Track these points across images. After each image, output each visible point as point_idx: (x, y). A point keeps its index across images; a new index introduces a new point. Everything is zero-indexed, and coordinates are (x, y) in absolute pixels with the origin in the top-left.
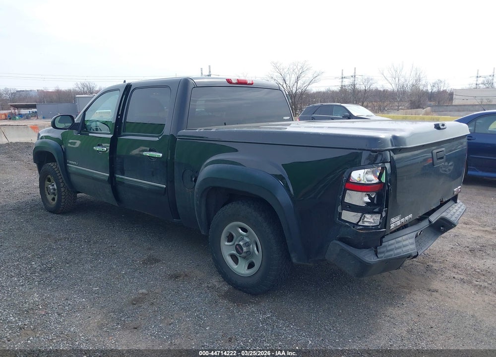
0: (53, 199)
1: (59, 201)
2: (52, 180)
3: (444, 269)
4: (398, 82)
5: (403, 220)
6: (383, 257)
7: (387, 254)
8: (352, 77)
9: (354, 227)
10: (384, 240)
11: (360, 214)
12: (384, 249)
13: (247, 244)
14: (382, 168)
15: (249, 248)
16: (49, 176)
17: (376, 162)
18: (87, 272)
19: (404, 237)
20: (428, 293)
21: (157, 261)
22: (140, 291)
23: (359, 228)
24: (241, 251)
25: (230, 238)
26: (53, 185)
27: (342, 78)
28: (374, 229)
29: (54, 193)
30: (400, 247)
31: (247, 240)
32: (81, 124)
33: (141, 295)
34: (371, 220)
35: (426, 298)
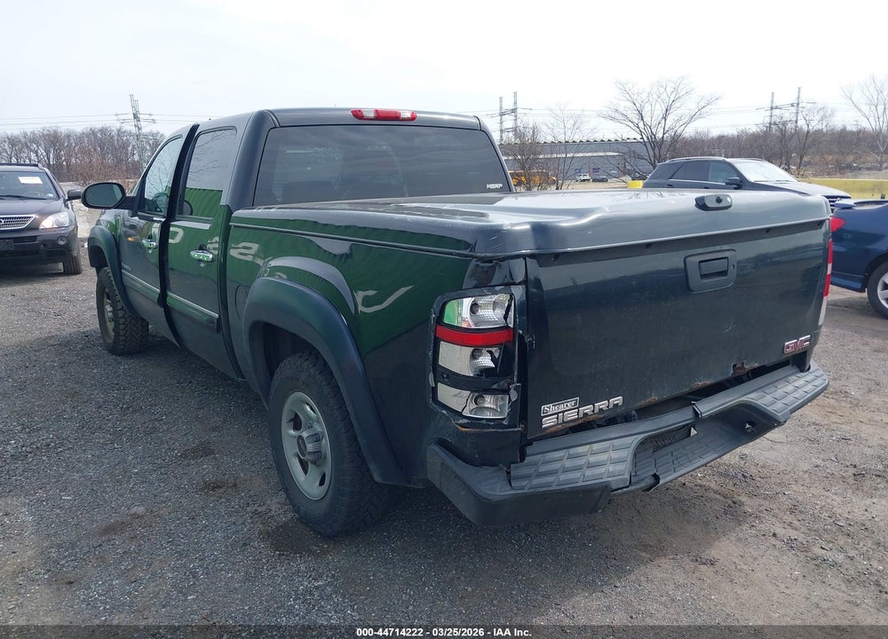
1: (116, 333)
5: (588, 409)
6: (524, 486)
7: (536, 481)
8: (792, 105)
9: (455, 420)
10: (529, 450)
11: (472, 394)
12: (531, 470)
13: (316, 438)
15: (320, 446)
16: (107, 290)
17: (492, 284)
19: (596, 447)
23: (460, 422)
24: (304, 451)
27: (772, 108)
28: (493, 427)
30: (579, 468)
32: (137, 200)
35: (680, 577)
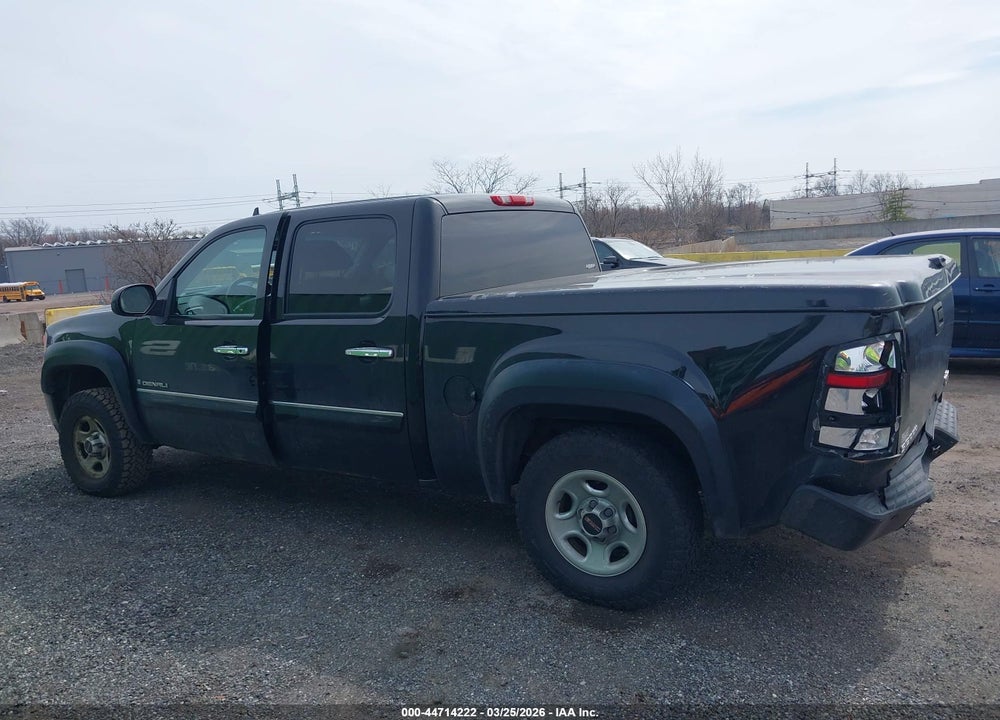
0: (98, 467)
1: (116, 467)
2: (93, 425)
3: (935, 525)
4: (673, 191)
5: (911, 435)
6: (893, 506)
7: (899, 500)
8: (580, 185)
9: (846, 456)
10: (891, 474)
11: (854, 431)
12: (894, 492)
13: (607, 513)
14: (886, 343)
15: (613, 521)
16: (87, 418)
17: (878, 333)
18: (258, 607)
19: (912, 468)
20: (937, 569)
21: (394, 569)
22: (401, 631)
23: (856, 455)
24: (597, 528)
25: (565, 504)
26: (96, 437)
27: (561, 189)
28: (882, 456)
29: (99, 455)
31: (606, 504)
32: (169, 304)
33: (407, 638)
34: (873, 439)
35: (939, 578)
